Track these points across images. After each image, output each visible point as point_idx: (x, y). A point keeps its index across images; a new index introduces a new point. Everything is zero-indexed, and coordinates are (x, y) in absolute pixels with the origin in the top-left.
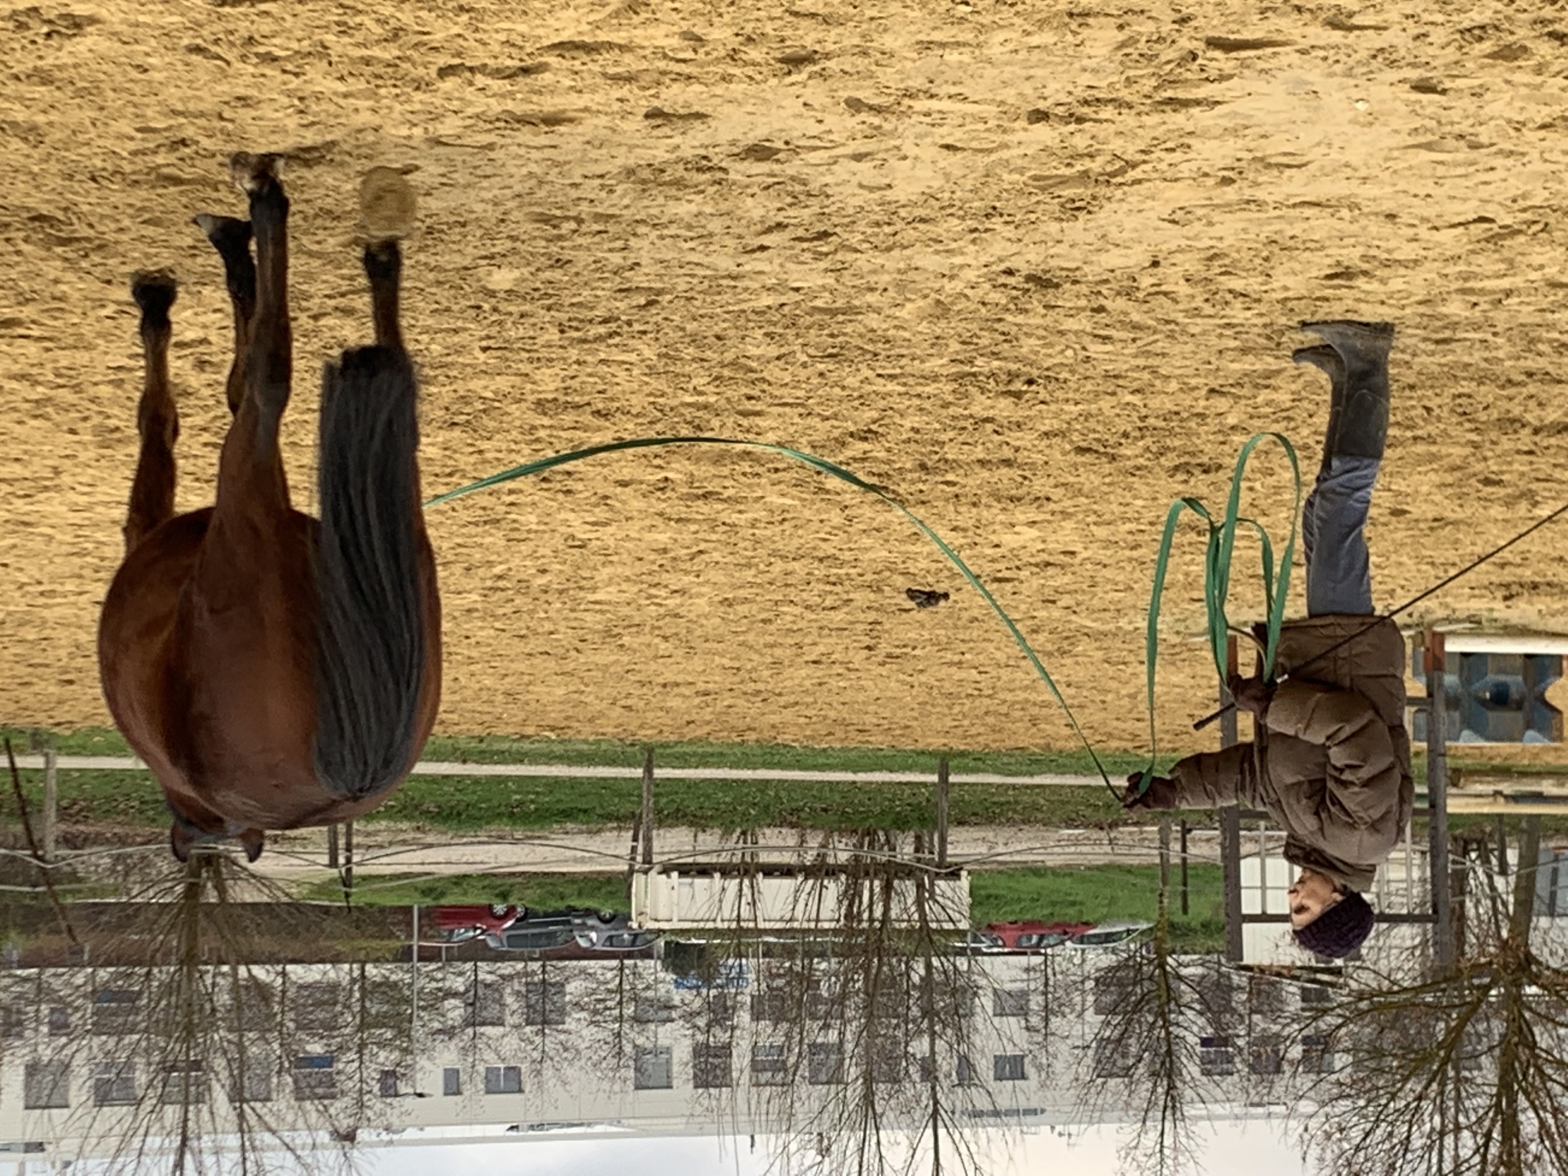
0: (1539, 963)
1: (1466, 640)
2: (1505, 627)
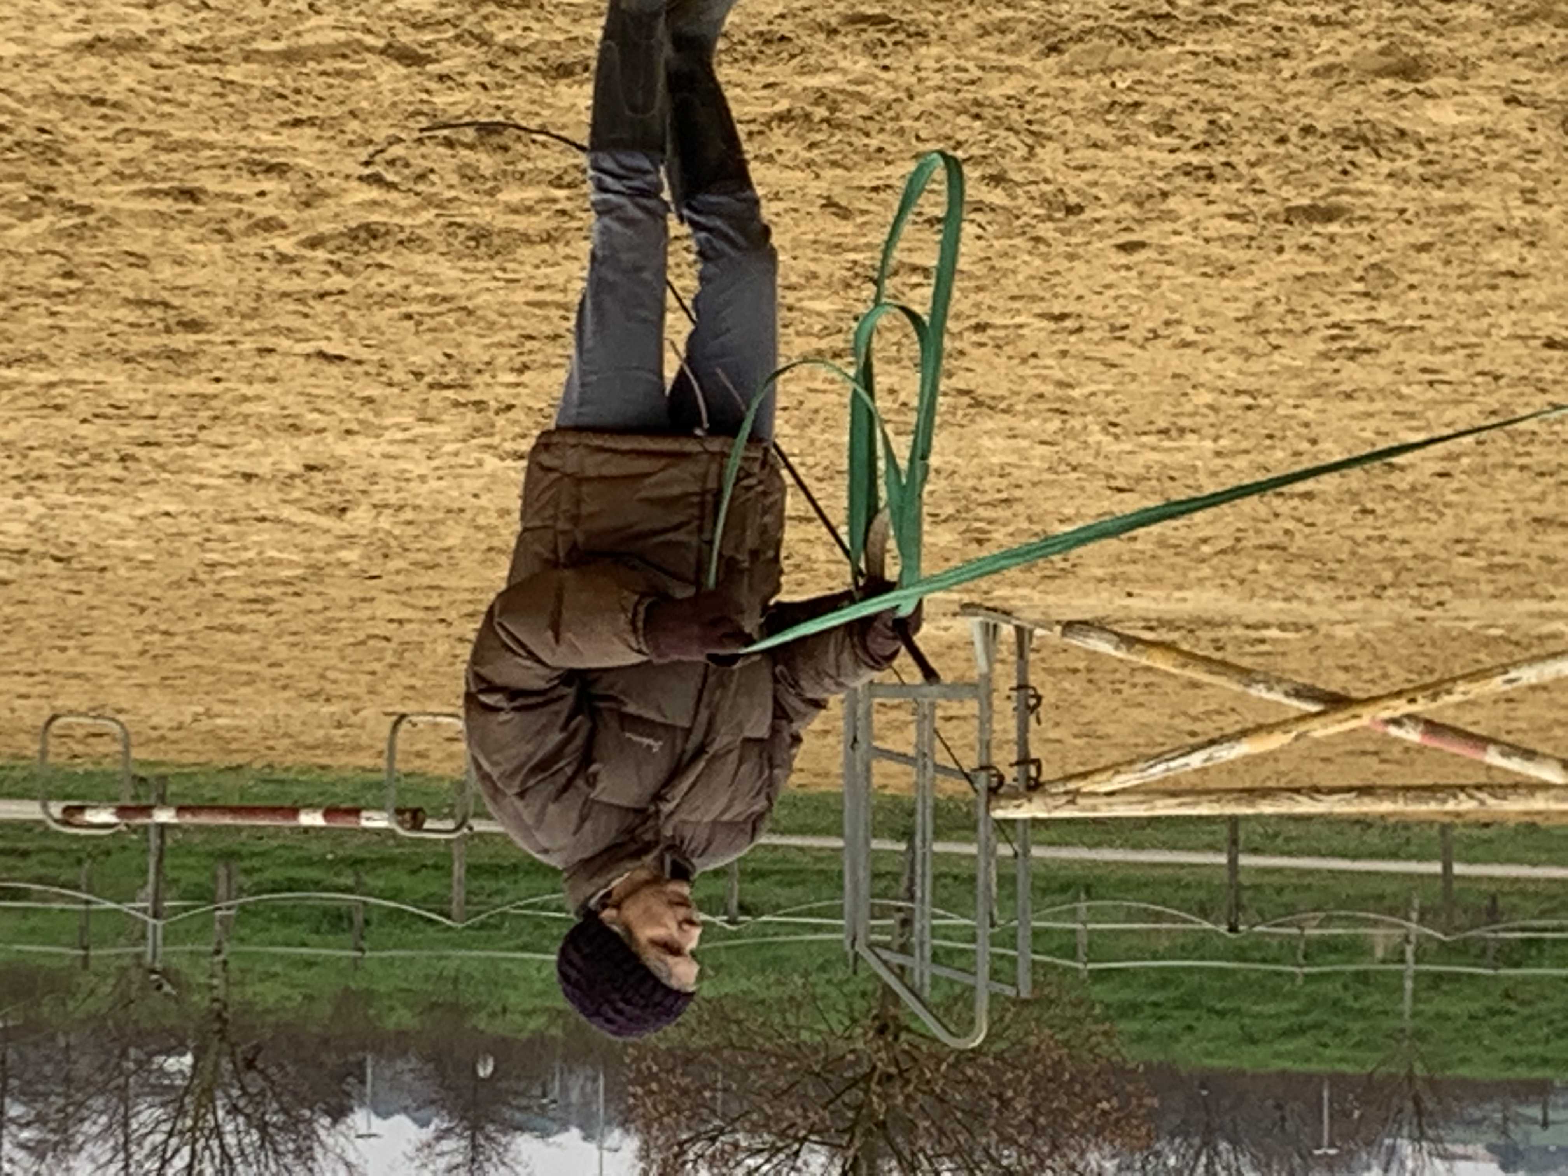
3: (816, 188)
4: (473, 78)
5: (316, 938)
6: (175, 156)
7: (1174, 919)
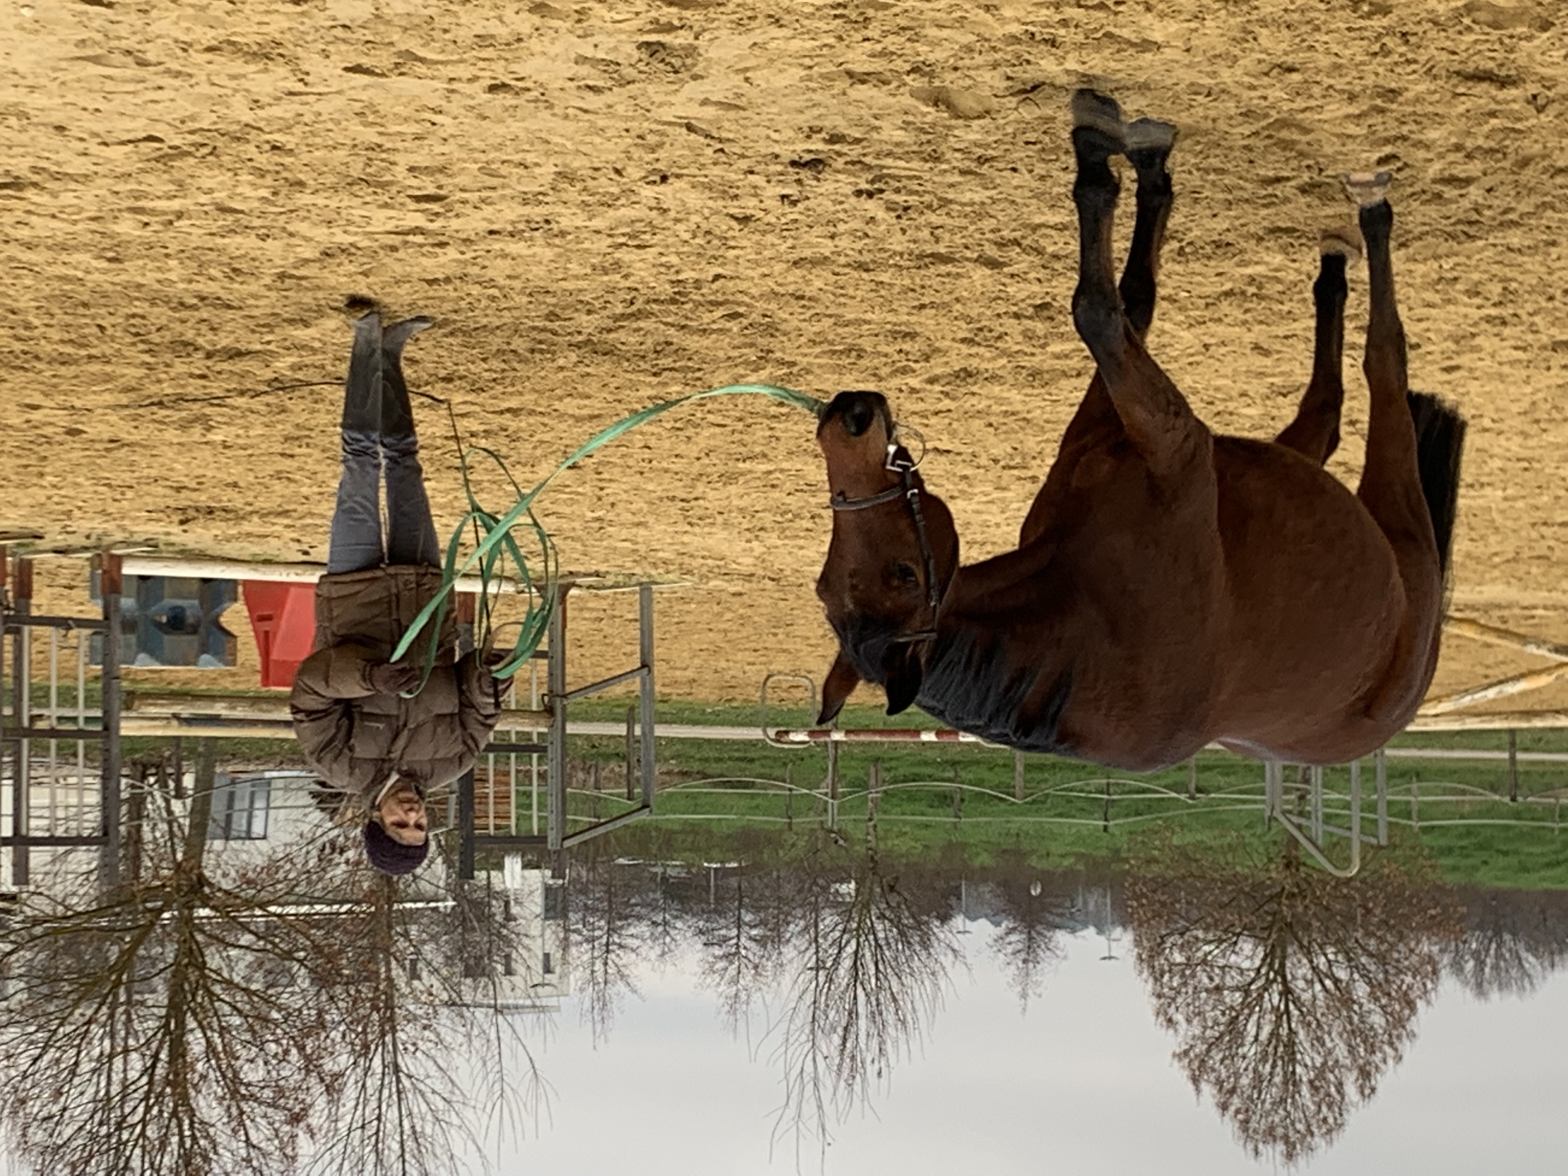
0: (211, 885)
1: (143, 563)
2: (182, 552)
3: (1248, 338)
4: (1032, 275)
5: (931, 810)
6: (847, 329)
7: (1473, 794)
